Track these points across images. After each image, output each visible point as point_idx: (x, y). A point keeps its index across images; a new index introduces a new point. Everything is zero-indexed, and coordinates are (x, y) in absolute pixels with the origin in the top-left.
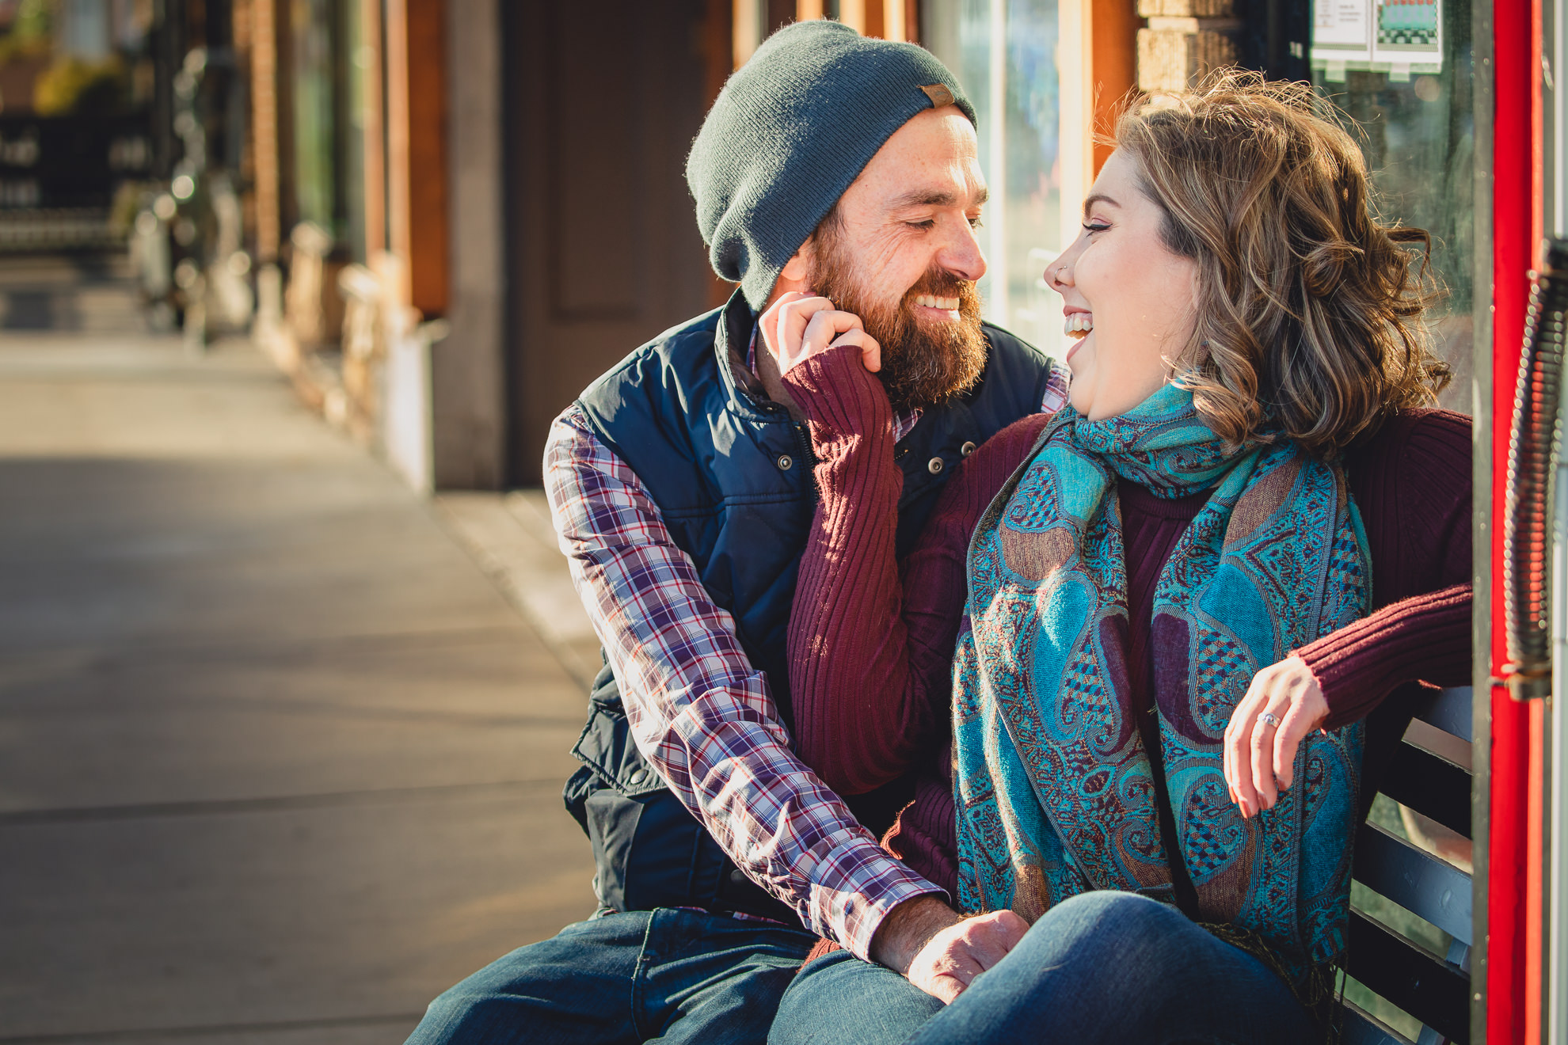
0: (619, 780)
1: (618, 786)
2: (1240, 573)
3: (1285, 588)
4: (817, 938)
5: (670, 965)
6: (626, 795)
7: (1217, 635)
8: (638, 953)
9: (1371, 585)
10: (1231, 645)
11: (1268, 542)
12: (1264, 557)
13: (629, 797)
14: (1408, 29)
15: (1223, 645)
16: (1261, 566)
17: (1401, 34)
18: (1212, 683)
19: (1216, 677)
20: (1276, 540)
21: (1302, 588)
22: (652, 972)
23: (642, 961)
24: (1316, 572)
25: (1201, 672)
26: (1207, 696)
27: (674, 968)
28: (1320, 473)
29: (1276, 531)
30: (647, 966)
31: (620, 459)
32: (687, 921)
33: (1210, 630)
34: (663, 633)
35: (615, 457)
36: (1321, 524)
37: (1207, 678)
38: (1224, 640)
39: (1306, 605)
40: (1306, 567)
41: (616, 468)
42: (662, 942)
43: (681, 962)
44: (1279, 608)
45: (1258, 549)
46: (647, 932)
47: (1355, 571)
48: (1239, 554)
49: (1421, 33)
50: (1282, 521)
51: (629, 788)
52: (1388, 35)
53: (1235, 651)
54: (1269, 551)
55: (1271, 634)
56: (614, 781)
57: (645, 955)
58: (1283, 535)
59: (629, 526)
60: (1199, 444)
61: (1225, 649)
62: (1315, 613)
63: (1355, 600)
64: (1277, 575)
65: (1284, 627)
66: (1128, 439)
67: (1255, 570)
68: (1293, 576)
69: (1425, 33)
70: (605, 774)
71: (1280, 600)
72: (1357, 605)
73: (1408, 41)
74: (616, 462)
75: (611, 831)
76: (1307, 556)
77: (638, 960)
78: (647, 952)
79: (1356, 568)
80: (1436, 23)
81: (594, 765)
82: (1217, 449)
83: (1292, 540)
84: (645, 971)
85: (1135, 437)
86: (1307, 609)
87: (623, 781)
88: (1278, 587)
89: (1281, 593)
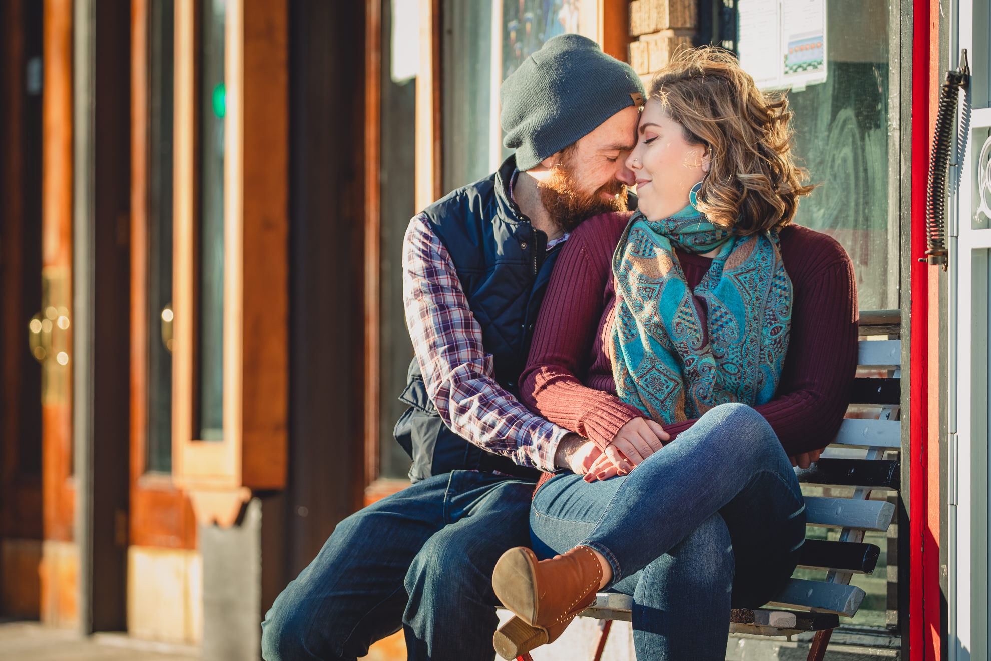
0: (427, 408)
1: (427, 411)
2: (731, 282)
3: (750, 292)
4: (541, 473)
5: (463, 495)
6: (432, 415)
7: (720, 308)
8: (446, 492)
9: (792, 296)
10: (726, 313)
11: (742, 273)
12: (740, 278)
13: (434, 416)
14: (805, 63)
15: (722, 313)
16: (739, 281)
17: (800, 66)
18: (717, 330)
19: (719, 328)
20: (746, 273)
21: (758, 294)
22: (453, 499)
23: (447, 495)
24: (764, 289)
25: (713, 324)
26: (715, 335)
27: (465, 496)
28: (765, 246)
29: (747, 269)
30: (451, 496)
31: (443, 245)
32: (470, 475)
33: (717, 305)
34: (446, 334)
35: (441, 243)
36: (768, 268)
37: (715, 327)
38: (723, 310)
39: (759, 302)
40: (759, 285)
41: (440, 250)
42: (458, 485)
43: (469, 492)
44: (747, 300)
45: (739, 275)
46: (450, 480)
47: (785, 290)
48: (730, 275)
49: (813, 63)
50: (750, 265)
51: (433, 412)
52: (791, 68)
53: (728, 317)
54: (744, 276)
55: (744, 311)
56: (424, 409)
57: (449, 491)
58: (749, 271)
59: (441, 277)
60: (705, 232)
61: (723, 315)
62: (763, 306)
63: (784, 302)
64: (747, 286)
65: (750, 310)
66: (672, 228)
67: (737, 283)
68: (754, 288)
69: (816, 63)
70: (419, 407)
71: (748, 296)
72: (785, 304)
73: (805, 69)
74: (441, 247)
75: (426, 434)
76: (760, 281)
77: (446, 494)
78: (451, 490)
79: (786, 288)
80: (823, 57)
81: (413, 403)
82: (714, 235)
83: (754, 273)
84: (450, 499)
85: (676, 227)
86: (760, 304)
87: (429, 409)
88: (747, 292)
89: (749, 294)
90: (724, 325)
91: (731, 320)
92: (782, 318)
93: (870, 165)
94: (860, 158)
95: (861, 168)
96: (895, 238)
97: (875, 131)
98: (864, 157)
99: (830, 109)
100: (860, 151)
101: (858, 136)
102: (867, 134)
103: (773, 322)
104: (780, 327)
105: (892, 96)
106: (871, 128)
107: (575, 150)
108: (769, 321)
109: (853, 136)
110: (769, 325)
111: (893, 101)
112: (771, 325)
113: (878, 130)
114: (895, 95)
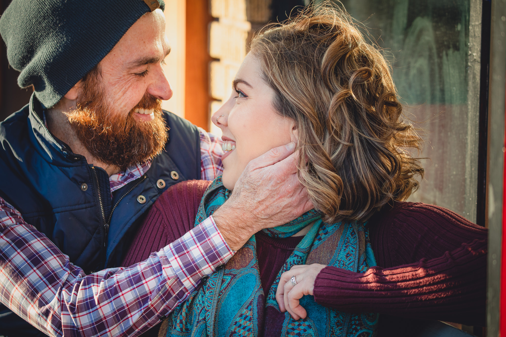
90: (302, 332)
91: (310, 327)
92: (368, 323)
93: (447, 86)
94: (437, 76)
95: (438, 88)
96: (473, 180)
97: (453, 52)
98: (441, 77)
99: (406, 12)
100: (436, 68)
101: (434, 51)
102: (444, 53)
103: (359, 328)
104: (366, 333)
105: (473, 24)
106: (449, 48)
107: (99, 75)
108: (354, 326)
109: (430, 49)
110: (354, 332)
111: (474, 29)
112: (357, 331)
113: (456, 52)
114: (477, 23)
